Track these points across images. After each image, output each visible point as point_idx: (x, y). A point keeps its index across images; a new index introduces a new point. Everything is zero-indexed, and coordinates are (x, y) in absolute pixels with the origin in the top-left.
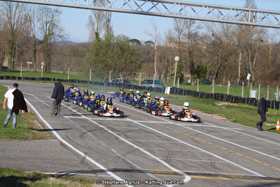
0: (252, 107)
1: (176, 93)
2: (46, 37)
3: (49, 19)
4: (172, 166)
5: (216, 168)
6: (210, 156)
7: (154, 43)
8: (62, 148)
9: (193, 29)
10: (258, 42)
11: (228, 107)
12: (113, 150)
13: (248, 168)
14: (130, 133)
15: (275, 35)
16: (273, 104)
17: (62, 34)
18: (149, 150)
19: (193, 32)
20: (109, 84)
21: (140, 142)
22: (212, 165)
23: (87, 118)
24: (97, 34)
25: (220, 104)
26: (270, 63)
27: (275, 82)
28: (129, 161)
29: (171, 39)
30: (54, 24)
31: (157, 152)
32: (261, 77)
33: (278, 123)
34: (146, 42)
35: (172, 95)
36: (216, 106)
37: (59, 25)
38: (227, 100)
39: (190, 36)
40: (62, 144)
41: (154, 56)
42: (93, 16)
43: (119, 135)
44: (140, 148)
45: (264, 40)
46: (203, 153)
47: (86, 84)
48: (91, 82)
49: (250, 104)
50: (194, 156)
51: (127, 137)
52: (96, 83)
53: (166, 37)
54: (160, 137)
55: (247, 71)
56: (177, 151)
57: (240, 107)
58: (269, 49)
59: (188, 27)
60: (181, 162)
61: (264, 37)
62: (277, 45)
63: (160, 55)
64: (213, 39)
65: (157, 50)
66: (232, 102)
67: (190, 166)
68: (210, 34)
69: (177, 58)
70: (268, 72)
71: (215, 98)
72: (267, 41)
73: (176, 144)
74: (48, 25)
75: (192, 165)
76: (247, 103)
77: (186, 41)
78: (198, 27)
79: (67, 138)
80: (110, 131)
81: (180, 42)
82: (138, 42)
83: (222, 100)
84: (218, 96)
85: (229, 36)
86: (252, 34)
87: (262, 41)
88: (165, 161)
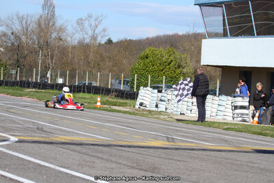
6: (33, 122)
10: (57, 41)
11: (35, 92)
16: (84, 88)
22: (40, 129)
25: (27, 90)
26: (70, 60)
36: (24, 91)
38: (34, 87)
46: (24, 120)
49: (60, 90)
50: (15, 122)
61: (63, 36)
66: (39, 88)
67: (13, 130)
70: (68, 69)
71: (21, 86)
72: (66, 40)
75: (15, 129)
76: (56, 89)
83: (28, 87)
84: (24, 83)
85: (29, 34)
86: (51, 33)
87: (61, 39)
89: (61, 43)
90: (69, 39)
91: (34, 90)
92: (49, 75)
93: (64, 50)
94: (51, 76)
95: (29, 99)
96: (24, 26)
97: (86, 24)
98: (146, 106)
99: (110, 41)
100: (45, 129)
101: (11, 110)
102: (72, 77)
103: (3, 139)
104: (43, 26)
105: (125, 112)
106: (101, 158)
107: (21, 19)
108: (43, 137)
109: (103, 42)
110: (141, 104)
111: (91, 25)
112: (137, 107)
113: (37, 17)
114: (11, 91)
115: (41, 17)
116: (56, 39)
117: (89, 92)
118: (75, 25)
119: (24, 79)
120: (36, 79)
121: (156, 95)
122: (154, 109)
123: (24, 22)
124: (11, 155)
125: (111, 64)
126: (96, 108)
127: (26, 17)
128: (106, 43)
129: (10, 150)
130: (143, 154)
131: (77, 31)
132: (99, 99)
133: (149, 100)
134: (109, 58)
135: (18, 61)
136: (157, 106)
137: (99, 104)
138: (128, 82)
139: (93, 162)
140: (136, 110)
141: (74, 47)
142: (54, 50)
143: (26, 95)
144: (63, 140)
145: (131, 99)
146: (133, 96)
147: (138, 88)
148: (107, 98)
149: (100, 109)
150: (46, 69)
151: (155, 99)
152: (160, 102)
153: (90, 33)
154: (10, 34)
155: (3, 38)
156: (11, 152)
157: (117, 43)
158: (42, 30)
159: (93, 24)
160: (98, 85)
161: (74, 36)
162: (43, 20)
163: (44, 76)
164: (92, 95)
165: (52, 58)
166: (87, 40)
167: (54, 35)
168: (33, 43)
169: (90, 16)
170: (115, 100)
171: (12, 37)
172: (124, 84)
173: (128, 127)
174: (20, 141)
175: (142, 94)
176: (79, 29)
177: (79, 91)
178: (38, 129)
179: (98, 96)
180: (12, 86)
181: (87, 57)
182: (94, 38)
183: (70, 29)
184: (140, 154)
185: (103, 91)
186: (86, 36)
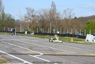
4: (33, 50)
6: (49, 48)
12: (6, 47)
13: (67, 51)
19: (34, 14)
21: (17, 45)
22: (51, 50)
26: (61, 25)
28: (13, 49)
31: (25, 47)
34: (17, 20)
35: (28, 34)
46: (45, 47)
51: (12, 43)
53: (24, 17)
54: (25, 43)
59: (32, 13)
60: (37, 49)
66: (51, 35)
67: (41, 51)
68: (40, 15)
69: (29, 21)
73: (33, 45)
78: (36, 13)
80: (4, 42)
84: (45, 34)
85: (47, 16)
86: (55, 15)
87: (58, 17)
88: (30, 49)
89: (58, 19)
90: (61, 17)
91: (49, 36)
92: (54, 31)
93: (59, 21)
94: (55, 31)
95: (47, 39)
96: (45, 13)
97: (67, 12)
98: (89, 41)
99: (76, 18)
100: (53, 50)
101: (41, 43)
102: (62, 31)
103: (38, 54)
104: (52, 13)
105: (82, 43)
106: (73, 60)
107: (44, 10)
108: (52, 53)
109: (73, 18)
110: (87, 40)
111: (69, 12)
112: (86, 41)
113: (49, 10)
114: (41, 36)
115: (51, 10)
116: (56, 17)
117: (68, 36)
118: (63, 12)
119: (45, 32)
120: (50, 32)
121: (92, 37)
122: (92, 42)
123: (45, 12)
124: (41, 60)
125: (76, 26)
126: (71, 42)
127: (45, 10)
128: (74, 18)
129: (41, 58)
130: (88, 59)
131: (64, 14)
132: (72, 39)
133: (90, 39)
134: (76, 24)
135: (43, 26)
136: (93, 41)
137: (72, 40)
138: (82, 32)
139: (70, 62)
140: (86, 42)
141: (63, 20)
142: (56, 21)
143: (46, 38)
144: (59, 54)
145: (84, 38)
146: (84, 37)
147: (86, 35)
148: (75, 38)
149: (73, 42)
150: (53, 28)
151: (92, 38)
152: (94, 39)
153: (68, 15)
154: (40, 16)
155: (38, 18)
156: (41, 59)
157: (78, 18)
158: (51, 14)
159: (70, 12)
160: (72, 34)
161: (63, 16)
162: (52, 11)
163: (52, 31)
164: (69, 37)
165: (55, 24)
166: (68, 18)
167: (56, 16)
168: (48, 19)
169: (68, 9)
170: (78, 39)
171: (41, 17)
172: (81, 33)
173: (83, 49)
174: (44, 55)
175: (88, 37)
176: (65, 14)
177: (65, 36)
178: (50, 50)
179: (72, 38)
180: (41, 35)
181: (67, 23)
182: (70, 17)
183: (61, 14)
184: (87, 58)
185: (73, 36)
186: (67, 16)
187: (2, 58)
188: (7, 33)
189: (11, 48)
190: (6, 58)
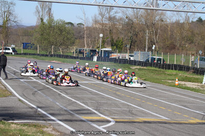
0: (157, 69)
1: (101, 61)
2: (4, 23)
3: (6, 10)
5: (133, 114)
6: (128, 105)
7: (83, 25)
8: (20, 103)
9: (112, 13)
10: (160, 22)
11: (140, 69)
12: (58, 104)
13: (156, 113)
14: (69, 91)
15: (172, 16)
16: (172, 66)
17: (16, 20)
18: (83, 103)
19: (113, 16)
20: (52, 56)
21: (77, 97)
23: (37, 81)
24: (42, 20)
25: (134, 67)
26: (169, 37)
27: (173, 50)
29: (96, 22)
30: (10, 13)
31: (89, 104)
32: (163, 47)
33: (177, 80)
34: (78, 24)
35: (98, 62)
36: (131, 69)
37: (14, 13)
38: (139, 65)
39: (110, 19)
40: (20, 100)
41: (84, 34)
42: (39, 6)
43: (61, 92)
44: (77, 102)
45: (164, 20)
46: (123, 104)
47: (35, 56)
48: (38, 55)
49: (156, 67)
50: (117, 106)
52: (43, 55)
53: (92, 20)
54: (91, 92)
55: (152, 43)
56: (104, 103)
57: (148, 70)
58: (168, 27)
59: (109, 13)
61: (164, 18)
62: (174, 24)
63: (88, 33)
64: (127, 20)
65: (87, 30)
67: (114, 113)
68: (124, 17)
69: (101, 35)
70: (168, 43)
72: (166, 21)
73: (103, 97)
74: (6, 13)
75: (116, 112)
76: (154, 66)
77: (107, 22)
78: (116, 13)
79: (23, 96)
80: (55, 90)
81: (103, 23)
82: (71, 24)
83: (135, 65)
84: (132, 62)
86: (155, 16)
87: (163, 21)
88: (96, 110)
90: (168, 20)
91: (138, 67)
93: (165, 28)
100: (133, 111)
101: (117, 93)
109: (195, 20)
112: (203, 83)
126: (175, 86)
131: (174, 14)
142: (157, 29)
158: (148, 14)
160: (182, 64)
165: (156, 35)
166: (182, 21)
176: (176, 14)
177: (169, 69)
181: (182, 34)
185: (185, 68)
186: (181, 18)
187: (53, 132)
188: (58, 59)
189: (65, 109)
190: (58, 132)
